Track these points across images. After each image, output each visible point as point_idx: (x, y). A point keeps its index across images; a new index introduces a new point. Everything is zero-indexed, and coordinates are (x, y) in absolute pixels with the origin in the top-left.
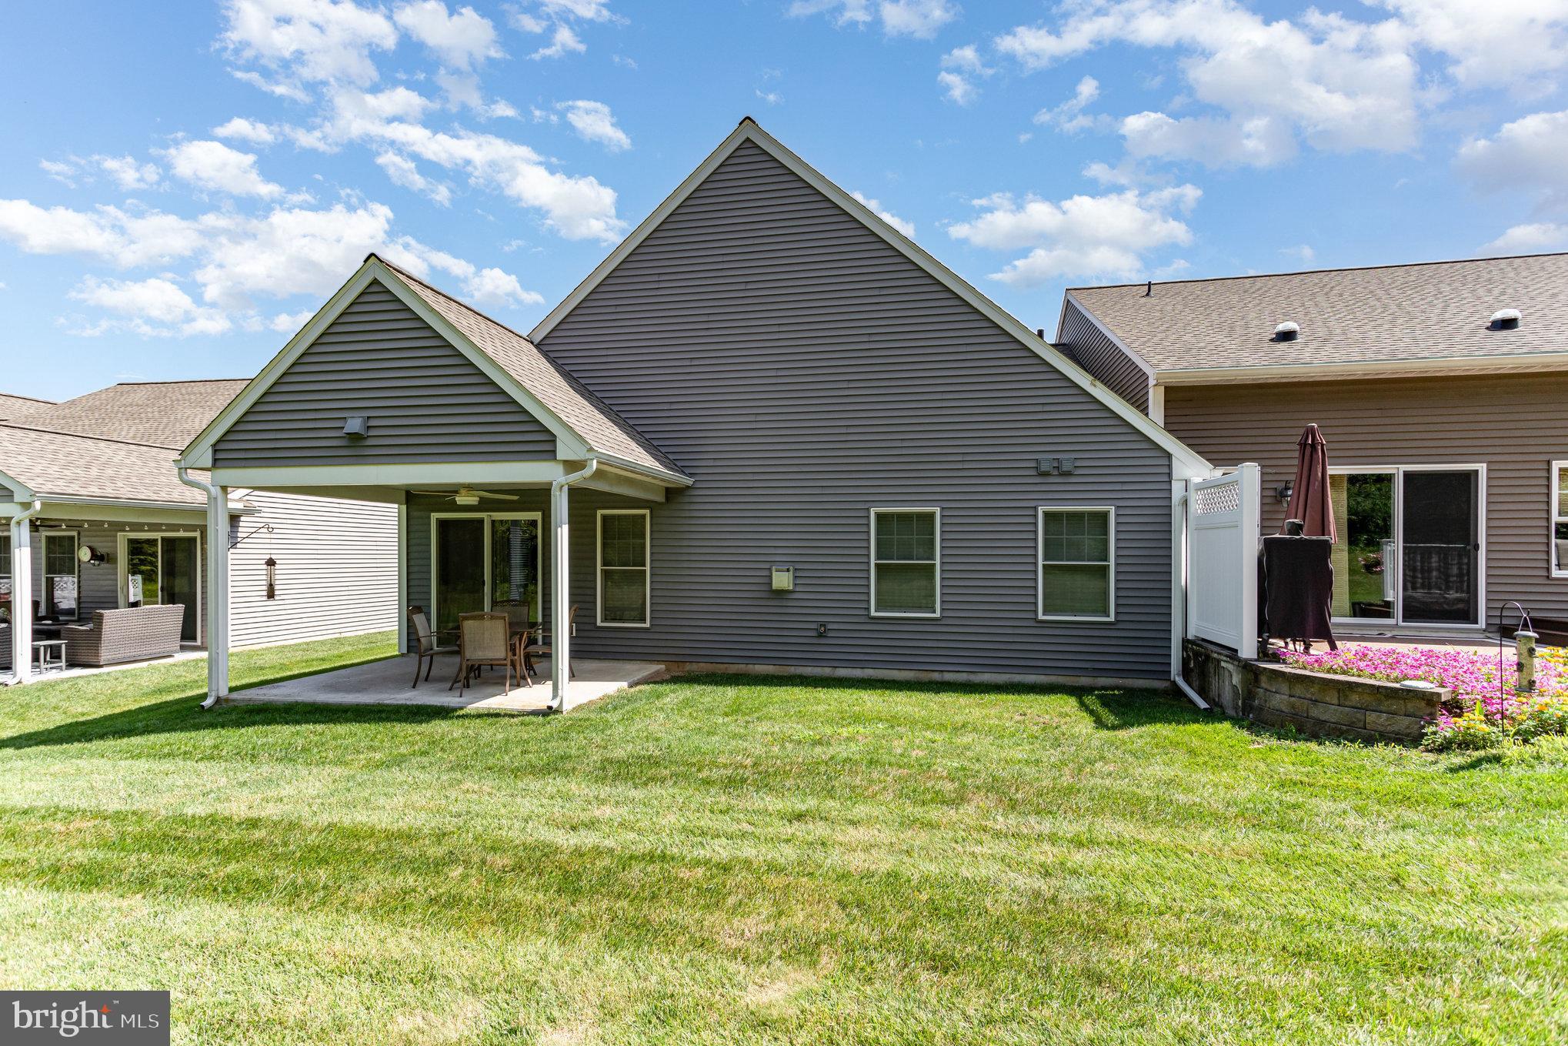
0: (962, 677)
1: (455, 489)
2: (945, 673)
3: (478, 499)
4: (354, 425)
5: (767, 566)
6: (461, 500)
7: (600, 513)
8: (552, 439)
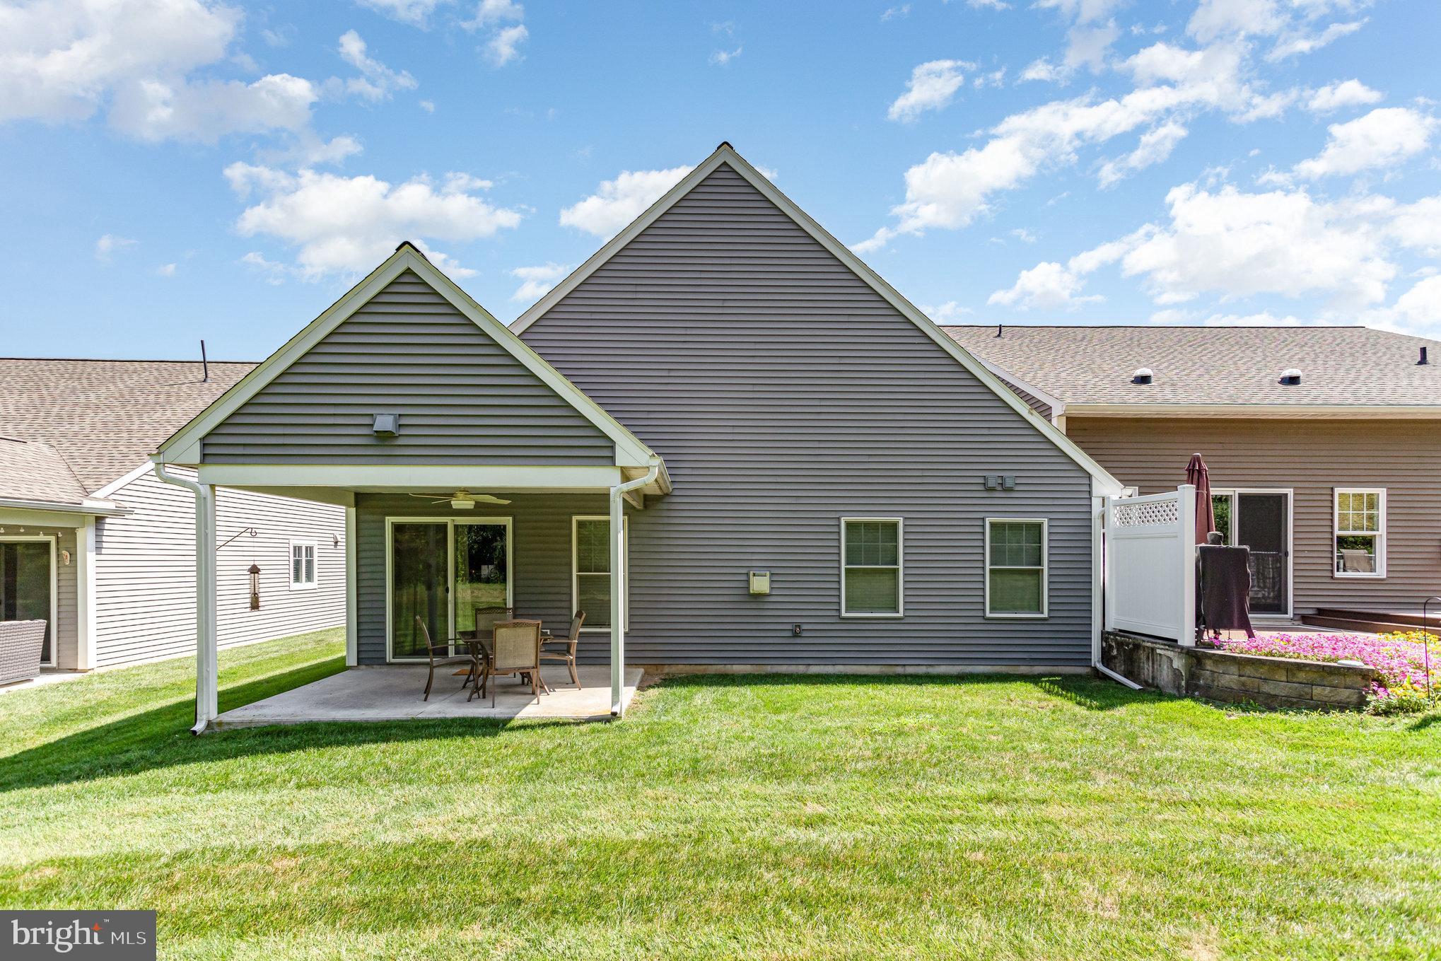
0: (921, 670)
1: (451, 493)
2: (907, 667)
3: (473, 503)
4: (385, 422)
5: (744, 571)
6: (456, 504)
7: (575, 519)
8: (611, 446)
